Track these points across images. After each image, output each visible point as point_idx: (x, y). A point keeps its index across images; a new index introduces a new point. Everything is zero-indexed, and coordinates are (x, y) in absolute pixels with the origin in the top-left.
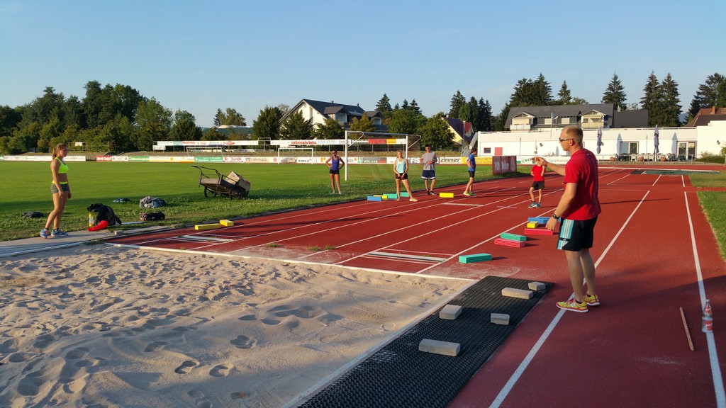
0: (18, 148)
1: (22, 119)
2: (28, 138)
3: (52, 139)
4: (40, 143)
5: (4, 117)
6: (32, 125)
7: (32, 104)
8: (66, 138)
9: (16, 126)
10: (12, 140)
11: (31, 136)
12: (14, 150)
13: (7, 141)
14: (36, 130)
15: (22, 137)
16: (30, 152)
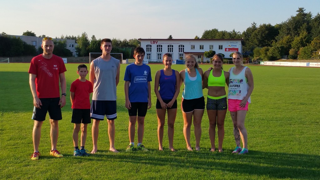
0: (274, 56)
1: (279, 33)
2: (282, 47)
3: (301, 49)
4: (291, 52)
5: (267, 32)
6: (286, 38)
7: (287, 22)
8: (312, 48)
9: (275, 39)
10: (271, 49)
11: (285, 46)
12: (271, 57)
13: (268, 50)
14: (289, 42)
15: (278, 47)
16: (283, 59)
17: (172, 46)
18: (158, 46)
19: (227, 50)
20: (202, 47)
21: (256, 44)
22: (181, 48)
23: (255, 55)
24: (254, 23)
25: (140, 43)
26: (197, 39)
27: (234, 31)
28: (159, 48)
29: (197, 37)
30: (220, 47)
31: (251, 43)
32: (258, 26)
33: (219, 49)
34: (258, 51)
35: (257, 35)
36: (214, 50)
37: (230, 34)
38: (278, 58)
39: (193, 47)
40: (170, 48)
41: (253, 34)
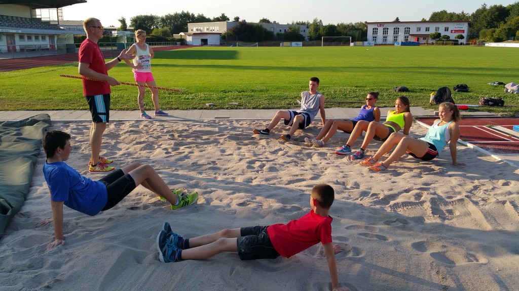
0: (501, 37)
1: (510, 14)
2: (510, 29)
4: (518, 33)
5: (497, 13)
9: (504, 20)
10: (497, 30)
11: (513, 28)
12: (497, 38)
13: (494, 32)
15: (505, 29)
16: (509, 41)
17: (398, 29)
18: (384, 29)
19: (453, 32)
20: (427, 29)
21: (484, 26)
22: (407, 31)
23: (481, 37)
24: (485, 4)
25: (367, 26)
26: (424, 21)
27: (463, 13)
28: (385, 31)
29: (423, 19)
30: (447, 29)
31: (479, 25)
32: (488, 7)
33: (445, 31)
34: (484, 33)
35: (486, 17)
36: (439, 32)
37: (458, 15)
38: (504, 39)
39: (419, 29)
40: (396, 31)
41: (482, 16)
